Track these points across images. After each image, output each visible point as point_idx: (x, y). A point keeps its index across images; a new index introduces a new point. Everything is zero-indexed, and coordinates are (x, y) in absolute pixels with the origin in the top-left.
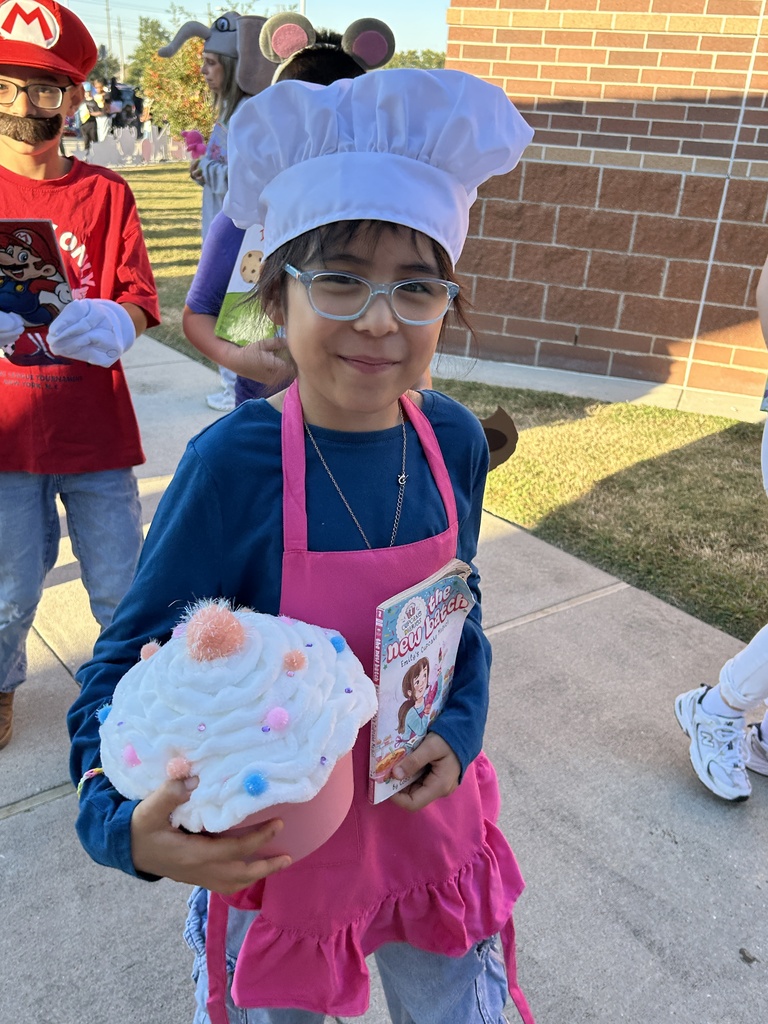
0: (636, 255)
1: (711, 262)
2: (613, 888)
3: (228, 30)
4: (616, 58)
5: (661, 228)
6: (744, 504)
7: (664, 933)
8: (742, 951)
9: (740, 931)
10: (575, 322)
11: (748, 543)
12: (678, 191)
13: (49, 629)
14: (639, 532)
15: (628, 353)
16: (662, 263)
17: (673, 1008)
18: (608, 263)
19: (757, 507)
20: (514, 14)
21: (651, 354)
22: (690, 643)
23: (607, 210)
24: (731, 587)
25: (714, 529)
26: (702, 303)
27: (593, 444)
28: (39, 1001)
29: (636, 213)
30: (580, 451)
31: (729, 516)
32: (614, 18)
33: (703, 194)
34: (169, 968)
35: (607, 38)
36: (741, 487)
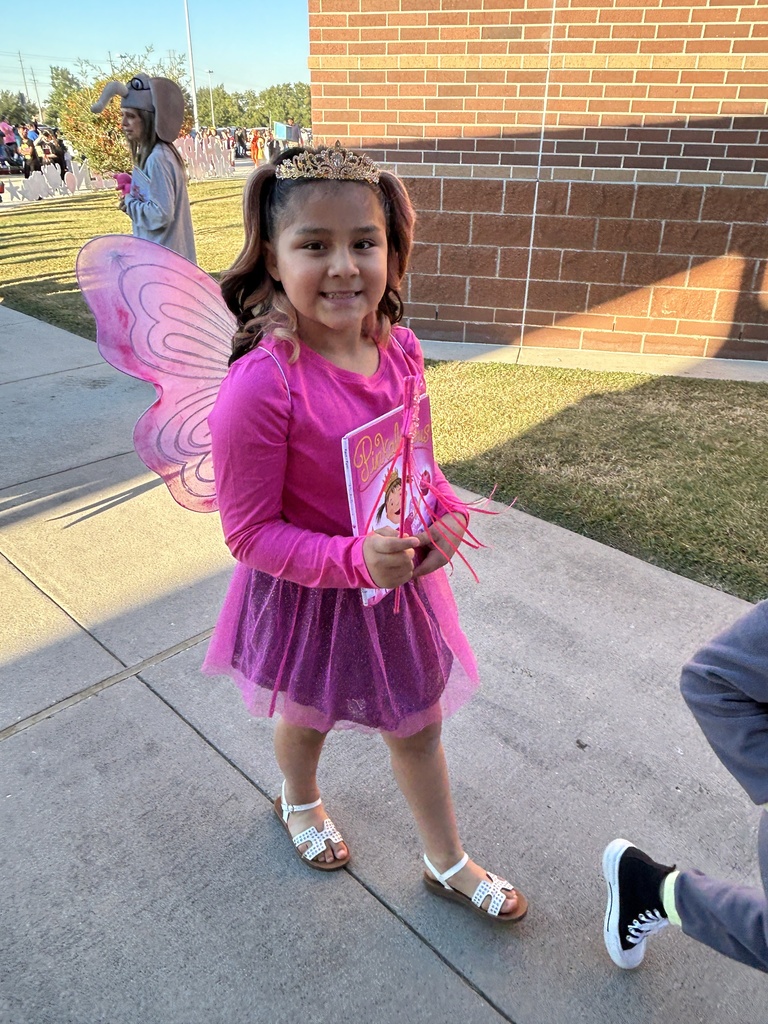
0: (475, 246)
1: (531, 248)
2: (489, 713)
3: (143, 89)
4: (444, 91)
5: (491, 224)
6: (567, 431)
7: (525, 737)
8: (578, 742)
9: (577, 729)
10: (434, 302)
11: (572, 459)
12: (502, 193)
13: (45, 582)
14: (494, 459)
15: (477, 323)
16: (495, 251)
17: (534, 785)
18: (455, 254)
19: (577, 432)
20: (361, 59)
21: (494, 323)
22: (535, 536)
23: (450, 212)
24: (562, 493)
25: (547, 452)
26: (528, 279)
27: (456, 396)
28: (79, 847)
29: (472, 213)
30: (446, 402)
31: (557, 440)
32: (439, 59)
33: (520, 194)
34: (173, 812)
35: (436, 75)
36: (565, 418)
